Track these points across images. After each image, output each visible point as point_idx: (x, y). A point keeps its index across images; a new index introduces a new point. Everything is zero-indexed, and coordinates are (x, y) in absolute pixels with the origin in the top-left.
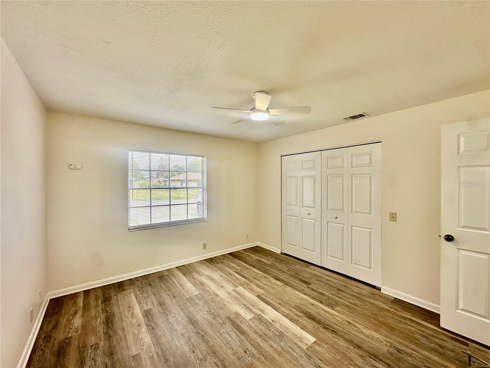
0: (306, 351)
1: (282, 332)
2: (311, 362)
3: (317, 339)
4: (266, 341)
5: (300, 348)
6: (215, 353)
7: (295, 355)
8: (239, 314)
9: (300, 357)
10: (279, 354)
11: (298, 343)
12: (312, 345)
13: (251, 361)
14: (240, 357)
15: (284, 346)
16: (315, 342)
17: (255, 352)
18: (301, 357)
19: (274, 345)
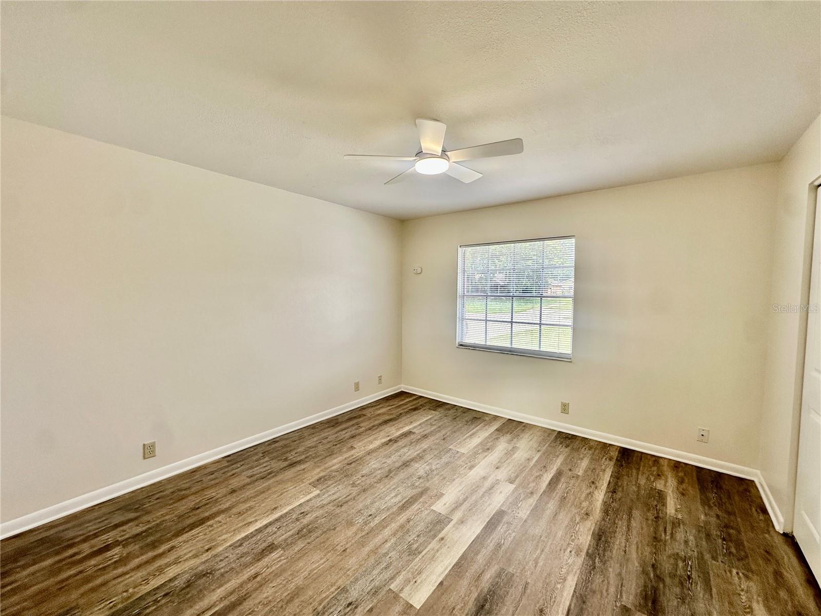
0: (386, 588)
1: (420, 553)
2: (364, 594)
3: (418, 610)
4: (394, 534)
5: (390, 580)
6: (364, 491)
7: (375, 572)
8: (439, 498)
9: (372, 579)
10: (374, 551)
11: (401, 577)
12: (401, 600)
13: (357, 522)
14: (362, 512)
15: (389, 556)
16: (412, 606)
17: (372, 525)
18: (372, 581)
19: (388, 545)
